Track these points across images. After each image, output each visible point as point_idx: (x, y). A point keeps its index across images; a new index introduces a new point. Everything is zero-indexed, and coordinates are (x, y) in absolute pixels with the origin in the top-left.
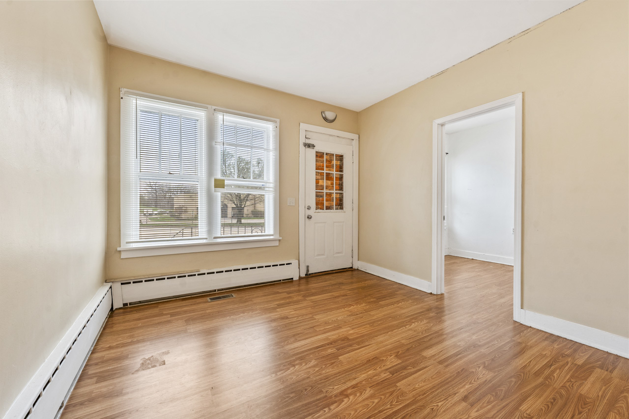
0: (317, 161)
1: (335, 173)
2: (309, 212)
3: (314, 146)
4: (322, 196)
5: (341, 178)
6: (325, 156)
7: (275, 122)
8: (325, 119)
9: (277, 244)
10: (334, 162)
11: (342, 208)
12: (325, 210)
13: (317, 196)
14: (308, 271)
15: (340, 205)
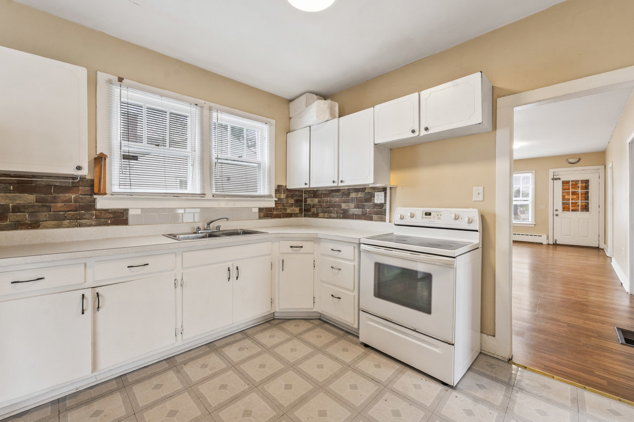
0: (563, 186)
1: (580, 191)
2: (556, 213)
3: (559, 179)
4: (569, 204)
5: (587, 193)
6: (571, 182)
7: (532, 172)
8: (570, 163)
9: (533, 226)
10: (580, 185)
11: (588, 211)
12: (571, 212)
13: (563, 204)
14: (556, 242)
15: (586, 208)
